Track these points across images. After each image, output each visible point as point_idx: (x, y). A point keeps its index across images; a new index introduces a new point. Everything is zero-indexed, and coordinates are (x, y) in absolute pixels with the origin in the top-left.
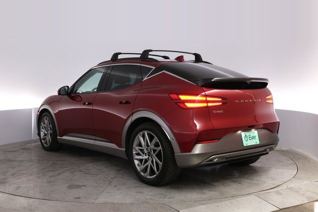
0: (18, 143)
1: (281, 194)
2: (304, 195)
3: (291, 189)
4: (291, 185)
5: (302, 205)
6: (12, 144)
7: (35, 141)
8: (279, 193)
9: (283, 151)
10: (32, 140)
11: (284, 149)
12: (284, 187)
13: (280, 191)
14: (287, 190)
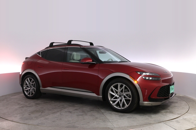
2: (193, 123)
3: (185, 119)
4: (186, 117)
5: (192, 129)
8: (178, 122)
9: (180, 97)
12: (181, 118)
13: (179, 121)
14: (183, 120)
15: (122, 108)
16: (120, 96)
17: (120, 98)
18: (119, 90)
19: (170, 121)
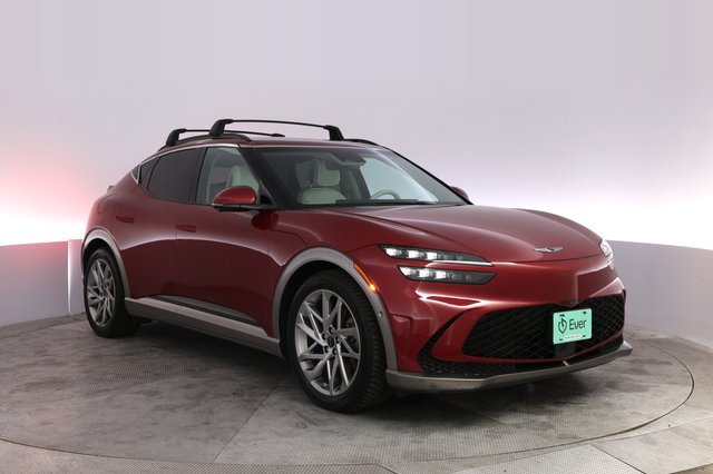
0: (33, 322)
1: (653, 443)
3: (677, 430)
4: (679, 422)
5: (703, 468)
6: (22, 324)
7: (75, 319)
8: (648, 440)
9: (658, 342)
10: (68, 316)
11: (662, 336)
12: (662, 425)
13: (653, 436)
14: (669, 432)
15: (334, 393)
16: (331, 343)
17: (330, 350)
18: (327, 317)
19: (617, 437)
